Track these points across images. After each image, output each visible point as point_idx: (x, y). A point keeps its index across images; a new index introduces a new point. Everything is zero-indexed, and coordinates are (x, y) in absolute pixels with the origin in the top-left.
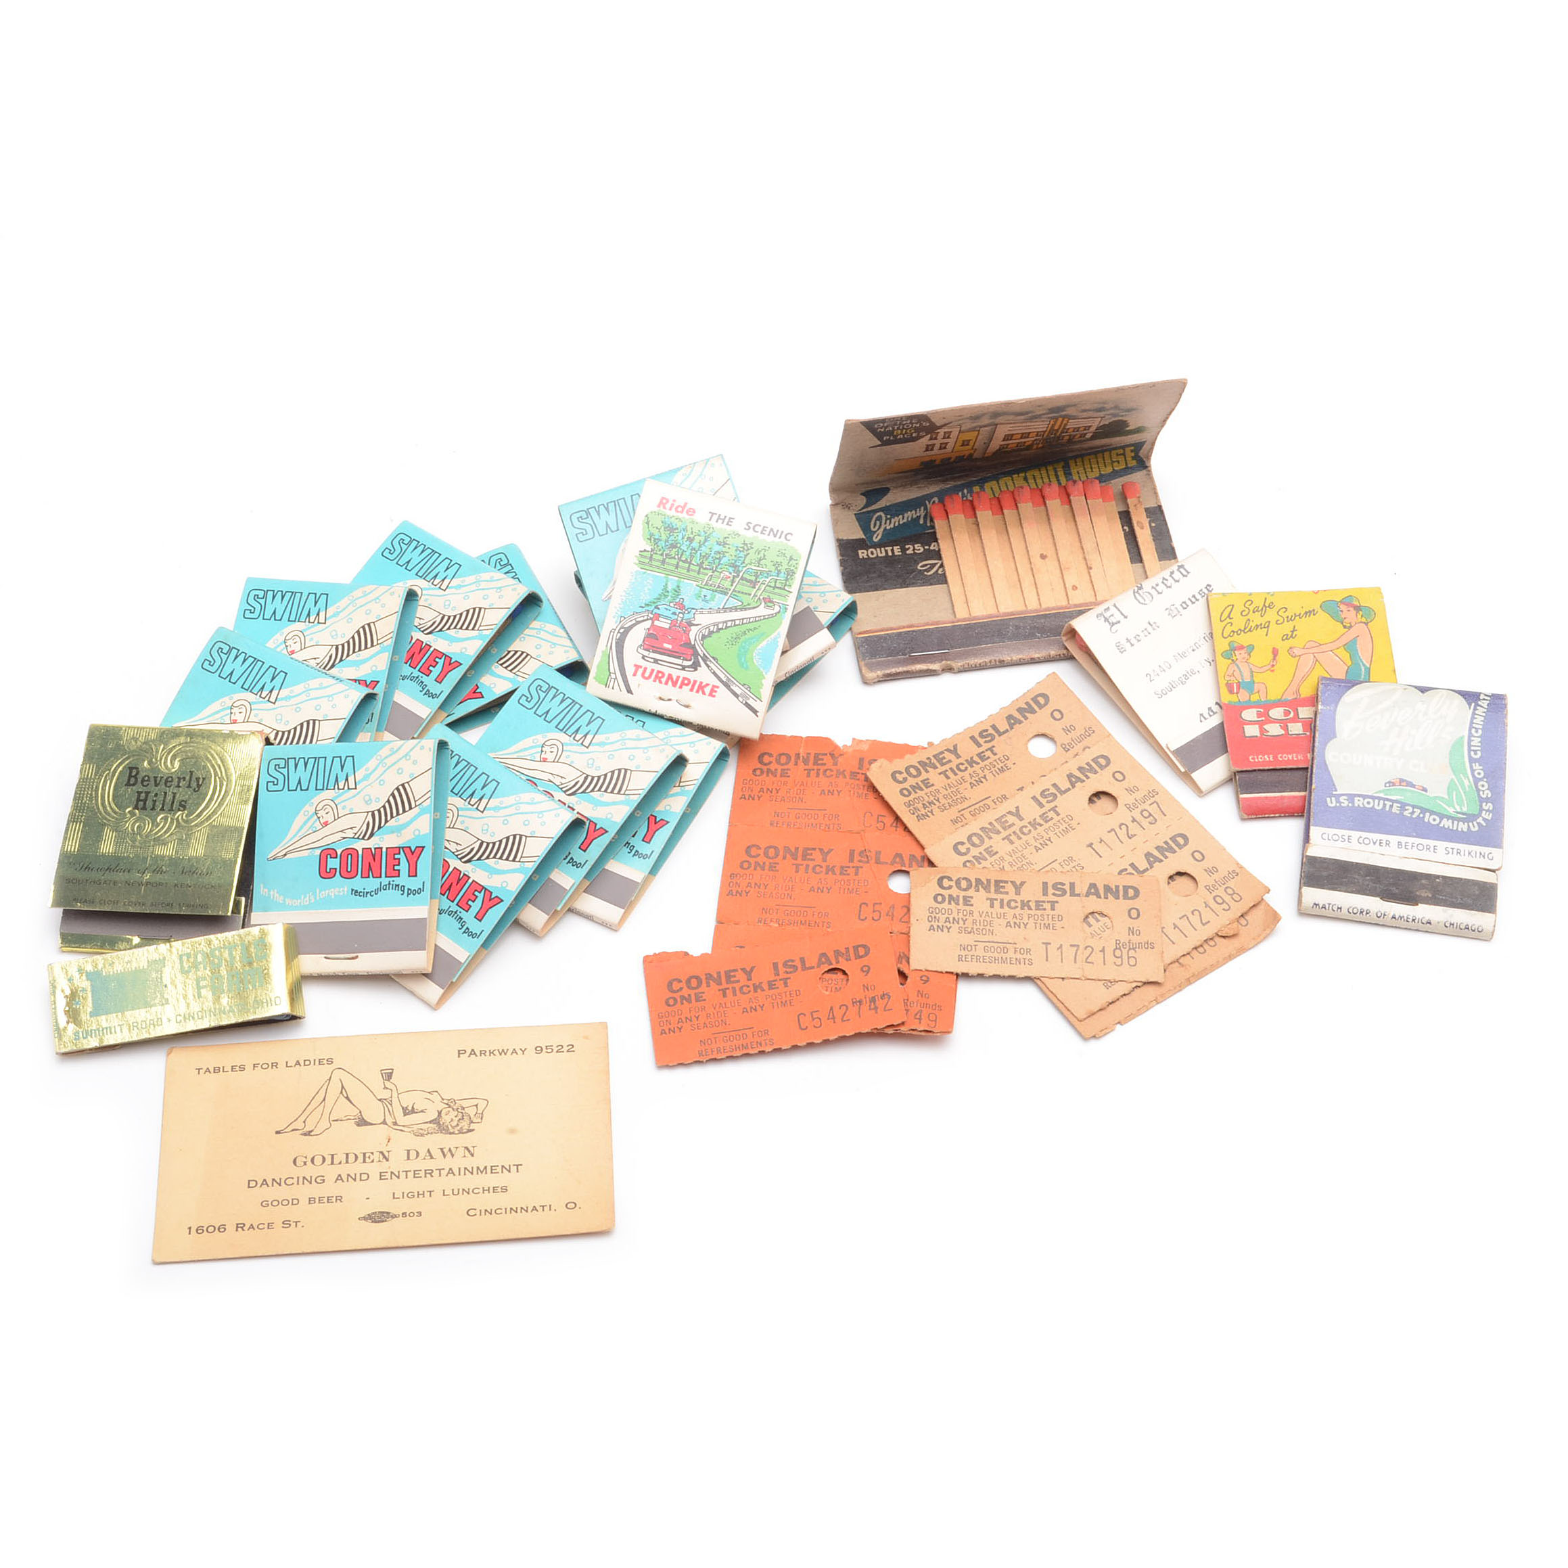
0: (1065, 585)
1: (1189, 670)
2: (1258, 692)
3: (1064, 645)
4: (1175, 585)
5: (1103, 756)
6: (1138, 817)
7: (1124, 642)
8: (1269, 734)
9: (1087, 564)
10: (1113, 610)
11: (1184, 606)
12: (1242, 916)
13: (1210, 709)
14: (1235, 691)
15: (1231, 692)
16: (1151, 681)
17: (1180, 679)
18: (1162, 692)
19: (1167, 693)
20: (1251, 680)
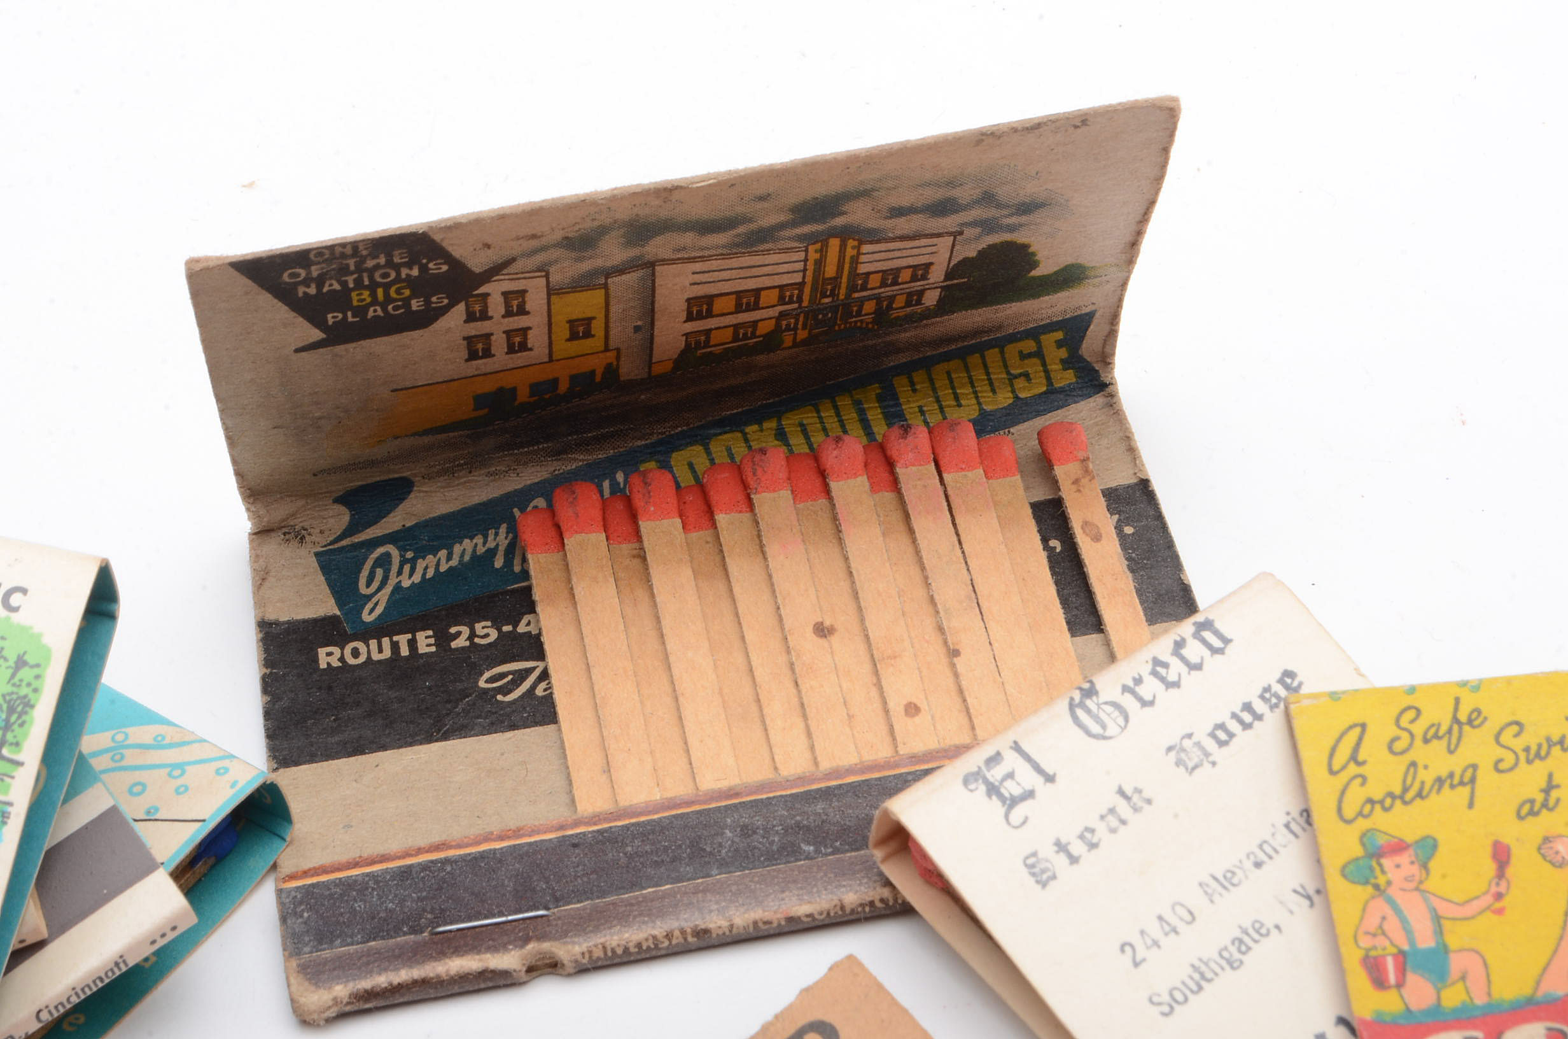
0: (885, 703)
1: (1247, 924)
2: (1463, 978)
3: (881, 874)
4: (1190, 680)
7: (1047, 851)
9: (945, 642)
10: (1012, 761)
11: (1222, 735)
14: (1392, 978)
15: (1380, 982)
16: (1136, 964)
17: (1225, 954)
18: (1171, 995)
19: (1186, 999)
20: (1437, 943)
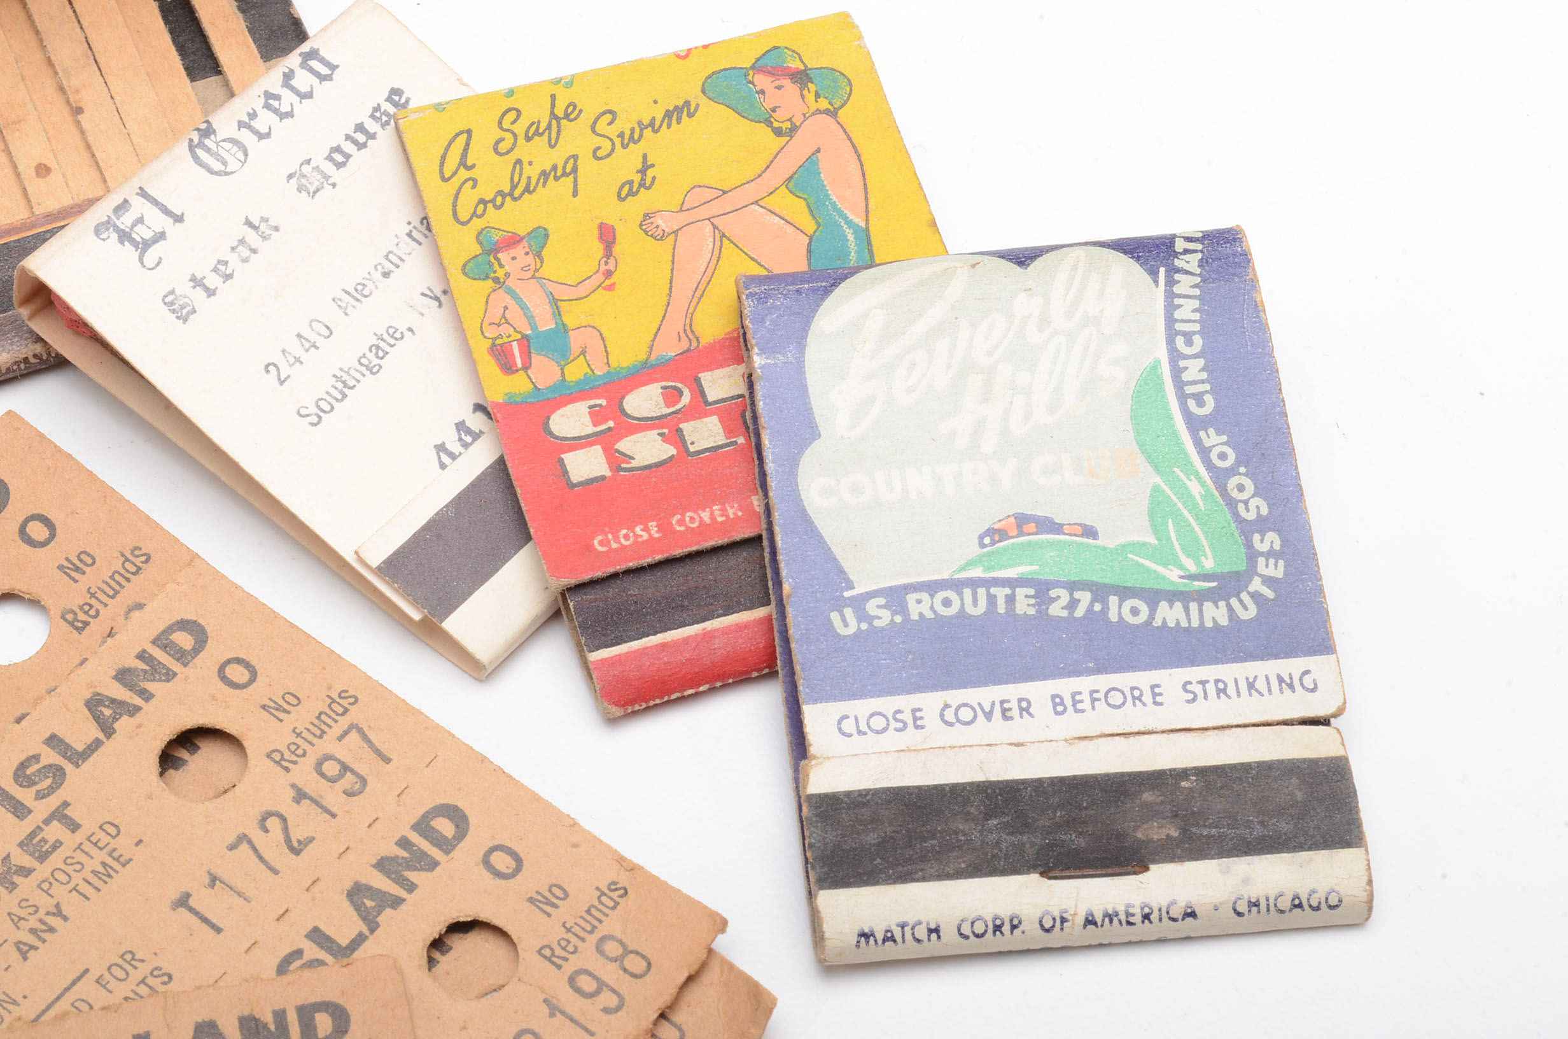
0: (15, 167)
1: (381, 331)
2: (583, 353)
3: (31, 331)
4: (303, 109)
5: (183, 625)
6: (312, 784)
7: (184, 288)
8: (635, 464)
9: (68, 102)
10: (139, 206)
11: (338, 157)
12: (663, 1016)
13: (461, 426)
14: (519, 362)
15: (508, 367)
16: (282, 383)
17: (363, 361)
18: (318, 406)
19: (332, 408)
20: (556, 323)
